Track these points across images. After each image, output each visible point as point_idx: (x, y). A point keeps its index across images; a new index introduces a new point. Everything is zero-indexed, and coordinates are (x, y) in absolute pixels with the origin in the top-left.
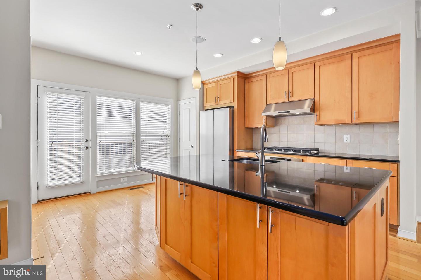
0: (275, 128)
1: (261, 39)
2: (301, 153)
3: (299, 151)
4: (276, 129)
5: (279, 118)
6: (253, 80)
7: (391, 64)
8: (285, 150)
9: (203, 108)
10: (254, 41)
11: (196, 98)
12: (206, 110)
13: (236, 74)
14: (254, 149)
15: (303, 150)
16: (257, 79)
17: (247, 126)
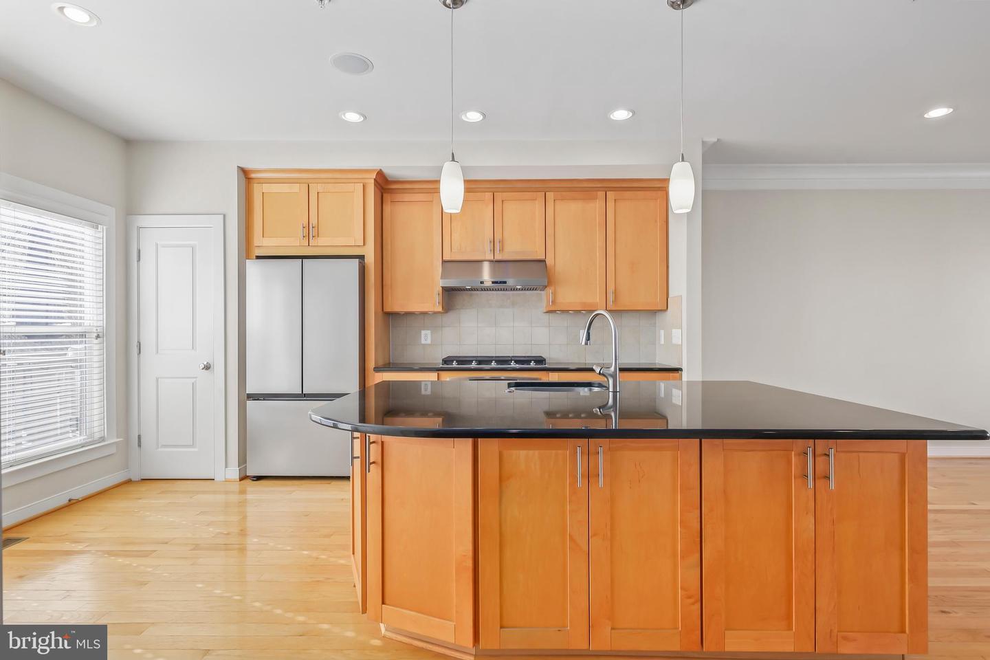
0: (449, 314)
1: (484, 115)
2: (513, 365)
3: (528, 362)
4: (451, 316)
5: (459, 292)
6: (399, 197)
7: (656, 221)
8: (460, 363)
9: (247, 250)
10: (467, 118)
11: (224, 216)
12: (258, 257)
13: (374, 176)
14: (393, 364)
15: (516, 359)
16: (407, 197)
17: (388, 309)
